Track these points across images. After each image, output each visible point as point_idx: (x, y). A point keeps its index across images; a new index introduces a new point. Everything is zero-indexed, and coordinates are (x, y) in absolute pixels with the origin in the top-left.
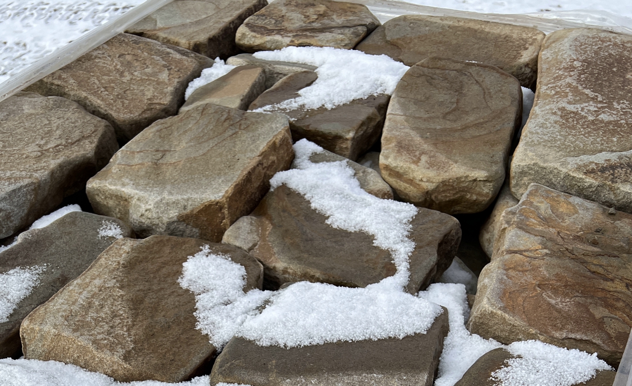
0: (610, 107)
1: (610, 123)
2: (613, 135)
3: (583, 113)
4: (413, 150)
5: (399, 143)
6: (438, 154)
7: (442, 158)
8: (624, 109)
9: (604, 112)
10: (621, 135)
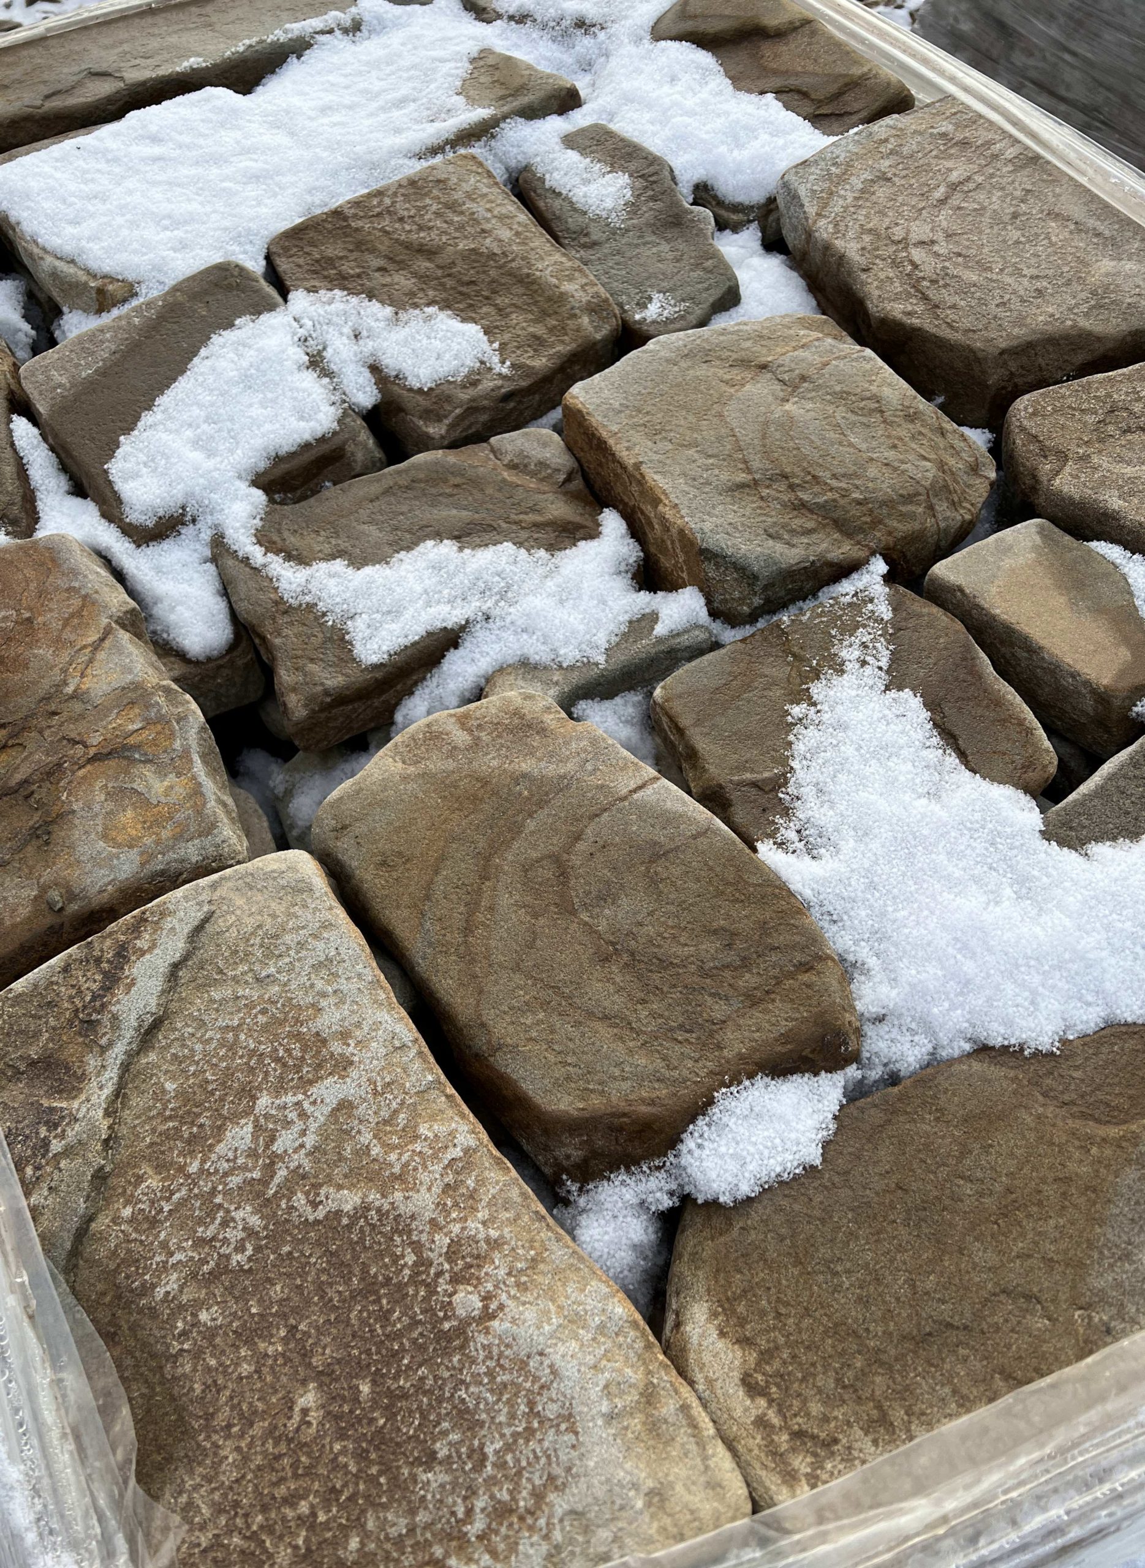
0: (254, 1191)
1: (219, 1131)
2: (180, 1094)
3: (289, 1099)
4: (500, 736)
5: (544, 730)
6: (451, 765)
7: (437, 764)
8: (225, 1224)
9: (252, 1154)
10: (170, 1118)
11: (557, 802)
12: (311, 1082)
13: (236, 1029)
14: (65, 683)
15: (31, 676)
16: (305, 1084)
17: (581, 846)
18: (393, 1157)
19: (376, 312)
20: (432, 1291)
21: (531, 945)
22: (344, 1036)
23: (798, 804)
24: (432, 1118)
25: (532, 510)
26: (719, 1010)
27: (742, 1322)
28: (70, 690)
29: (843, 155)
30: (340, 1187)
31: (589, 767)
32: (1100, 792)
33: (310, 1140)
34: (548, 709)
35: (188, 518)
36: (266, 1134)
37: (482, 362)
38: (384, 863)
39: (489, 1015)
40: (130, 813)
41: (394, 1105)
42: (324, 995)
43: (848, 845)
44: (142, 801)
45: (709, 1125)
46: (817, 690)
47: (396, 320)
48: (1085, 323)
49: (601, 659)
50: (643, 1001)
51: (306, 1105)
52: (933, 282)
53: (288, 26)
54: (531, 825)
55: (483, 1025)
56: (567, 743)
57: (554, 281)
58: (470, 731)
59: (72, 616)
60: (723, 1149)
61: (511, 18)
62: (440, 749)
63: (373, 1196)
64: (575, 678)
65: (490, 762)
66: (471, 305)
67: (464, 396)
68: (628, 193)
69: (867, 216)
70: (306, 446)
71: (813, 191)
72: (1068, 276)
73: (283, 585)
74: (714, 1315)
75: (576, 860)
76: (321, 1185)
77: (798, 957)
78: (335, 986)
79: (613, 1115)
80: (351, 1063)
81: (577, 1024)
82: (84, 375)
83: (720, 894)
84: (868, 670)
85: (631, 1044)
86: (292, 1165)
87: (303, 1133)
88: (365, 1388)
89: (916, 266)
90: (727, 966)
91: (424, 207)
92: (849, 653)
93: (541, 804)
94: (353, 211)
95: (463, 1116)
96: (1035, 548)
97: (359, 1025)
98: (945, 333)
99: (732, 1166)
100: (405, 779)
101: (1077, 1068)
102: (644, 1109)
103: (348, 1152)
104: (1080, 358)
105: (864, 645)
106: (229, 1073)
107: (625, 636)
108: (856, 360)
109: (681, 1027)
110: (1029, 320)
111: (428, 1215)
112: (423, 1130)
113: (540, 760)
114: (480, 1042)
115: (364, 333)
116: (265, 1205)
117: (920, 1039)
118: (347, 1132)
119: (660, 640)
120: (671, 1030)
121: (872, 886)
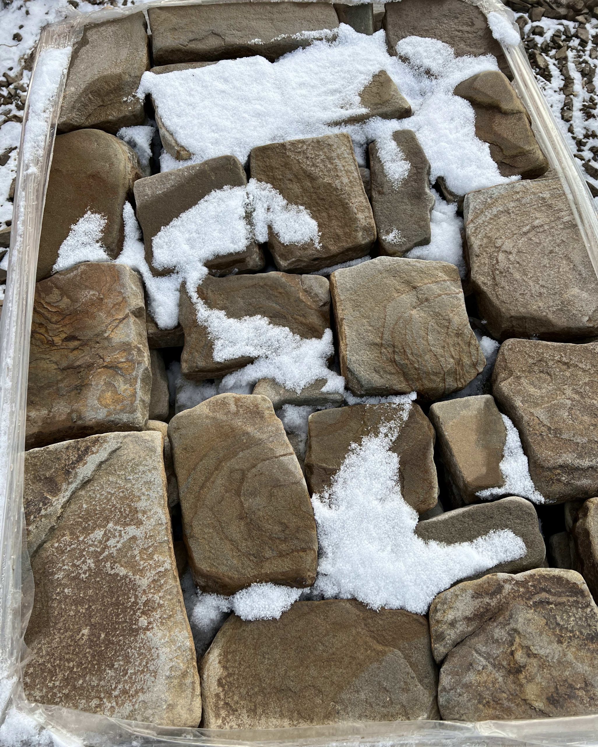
0: (96, 555)
1: (94, 529)
2: (87, 510)
3: (118, 528)
4: (246, 413)
5: (263, 417)
6: (224, 418)
7: (220, 416)
8: (84, 562)
9: (100, 542)
10: (81, 518)
11: (253, 449)
12: (128, 525)
13: (112, 495)
14: (105, 332)
15: (95, 323)
16: (126, 525)
17: (254, 470)
18: (142, 563)
19: (280, 201)
20: (135, 613)
21: (220, 503)
22: (144, 512)
23: (335, 484)
24: (161, 553)
25: (304, 316)
26: (268, 554)
27: (228, 661)
28: (106, 335)
29: (496, 194)
30: (122, 566)
31: (271, 439)
32: (445, 522)
33: (119, 545)
34: (268, 408)
35: (175, 271)
36: (107, 537)
37: (312, 240)
38: (185, 449)
39: (195, 523)
40: (109, 394)
41: (150, 544)
42: (144, 494)
43: (343, 508)
44: (115, 391)
45: (246, 593)
46: (365, 439)
47: (286, 208)
48: (551, 316)
49: (299, 392)
50: (246, 540)
51: (123, 532)
52: (501, 273)
53: (303, 32)
54: (241, 454)
55: (191, 526)
56: (268, 426)
57: (356, 210)
58: (237, 406)
59: (117, 304)
60: (247, 602)
61: (401, 57)
62: (224, 410)
63: (130, 574)
64: (287, 396)
65: (238, 423)
66: (319, 210)
67: (298, 253)
68: (406, 174)
69: (491, 229)
70: (231, 254)
71: (475, 208)
72: (556, 290)
73: (199, 315)
74: (220, 655)
75: (250, 475)
76: (117, 562)
77: (303, 545)
78: (149, 493)
79: (216, 577)
80: (142, 523)
81: (221, 539)
82: (158, 193)
83: (290, 509)
84: (387, 439)
85: (235, 554)
86: (111, 552)
87: (118, 542)
88: (103, 636)
89: (498, 262)
90: (279, 538)
91: (318, 155)
92: (383, 430)
93: (248, 448)
94: (289, 147)
95: (171, 557)
96: (479, 410)
97: (150, 510)
98: (494, 299)
99: (249, 609)
100: (207, 417)
101: (382, 620)
102: (227, 579)
103: (129, 555)
104: (543, 330)
105: (391, 428)
106: (104, 510)
107: (312, 385)
108: (453, 298)
109: (253, 555)
110: (529, 306)
111: (144, 588)
112: (155, 557)
113: (256, 429)
114: (188, 531)
115: (271, 210)
116: (97, 562)
117: (336, 588)
118: (132, 548)
119: (322, 393)
120: (250, 554)
121: (343, 527)
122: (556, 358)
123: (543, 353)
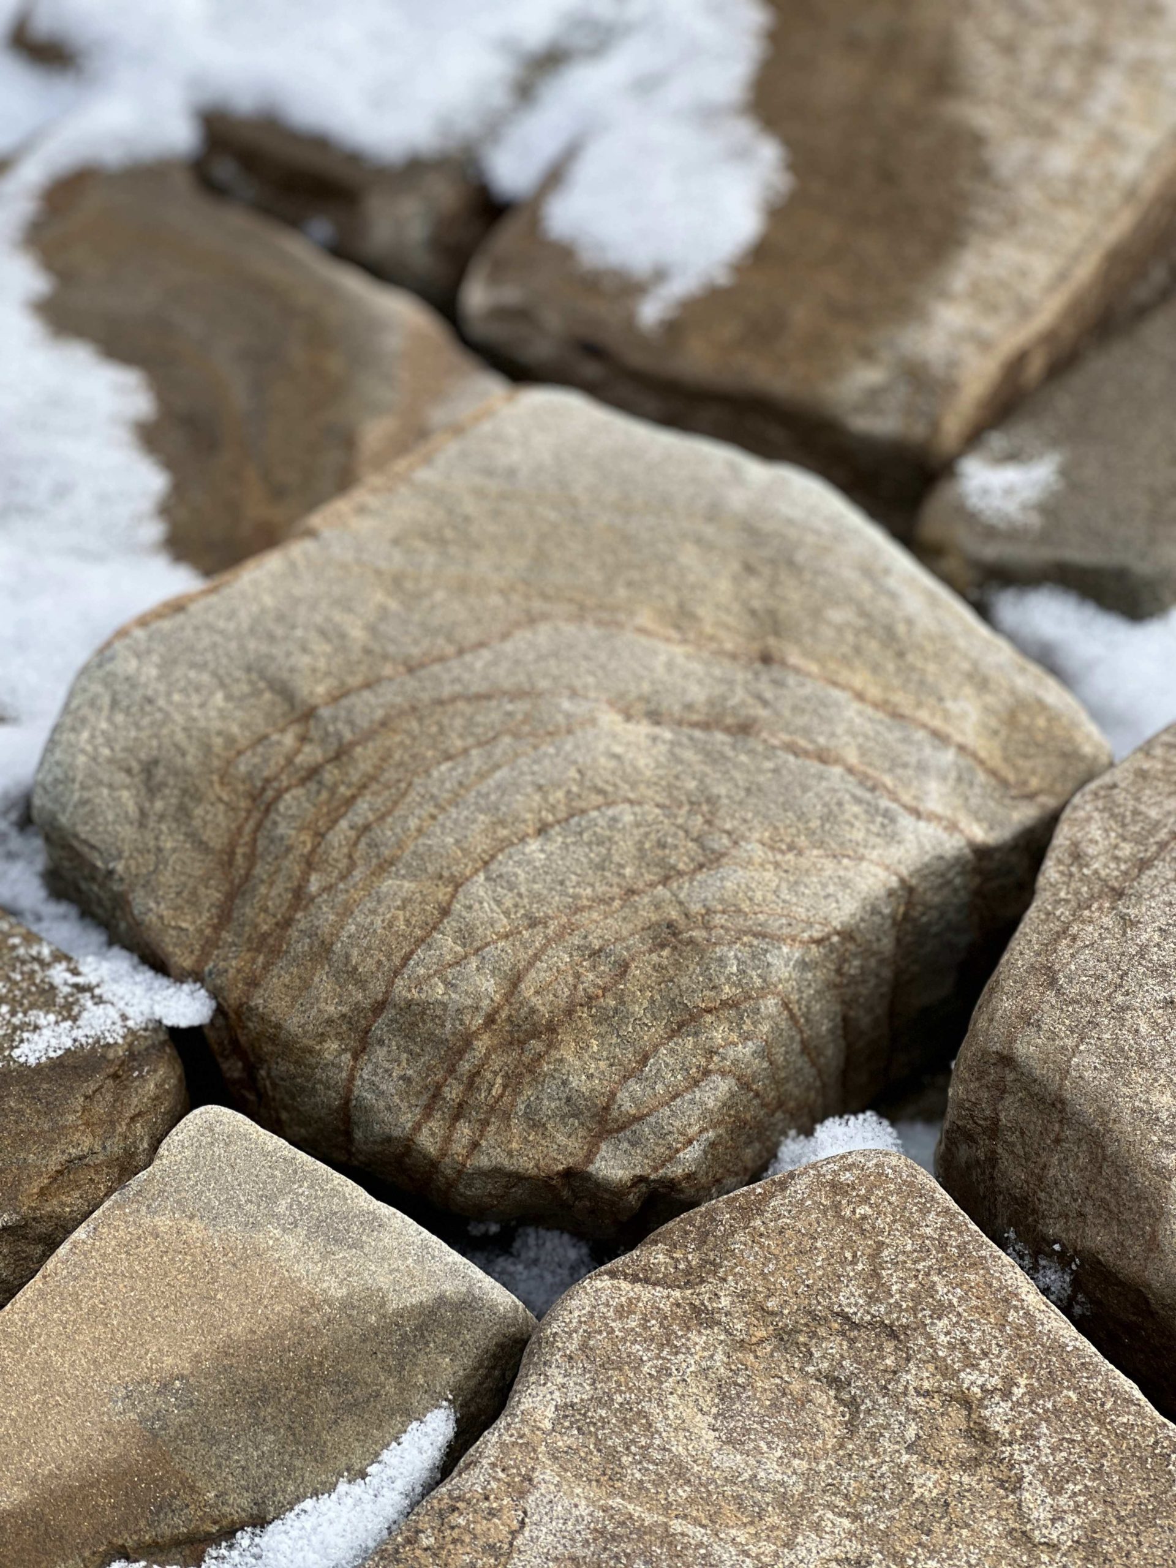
57: (960, 286)
122: (968, 1378)
123: (940, 1310)
